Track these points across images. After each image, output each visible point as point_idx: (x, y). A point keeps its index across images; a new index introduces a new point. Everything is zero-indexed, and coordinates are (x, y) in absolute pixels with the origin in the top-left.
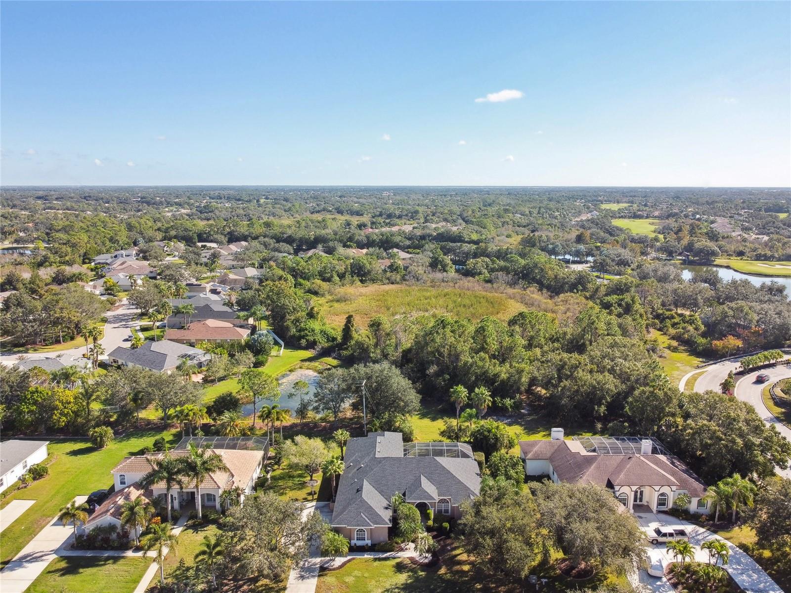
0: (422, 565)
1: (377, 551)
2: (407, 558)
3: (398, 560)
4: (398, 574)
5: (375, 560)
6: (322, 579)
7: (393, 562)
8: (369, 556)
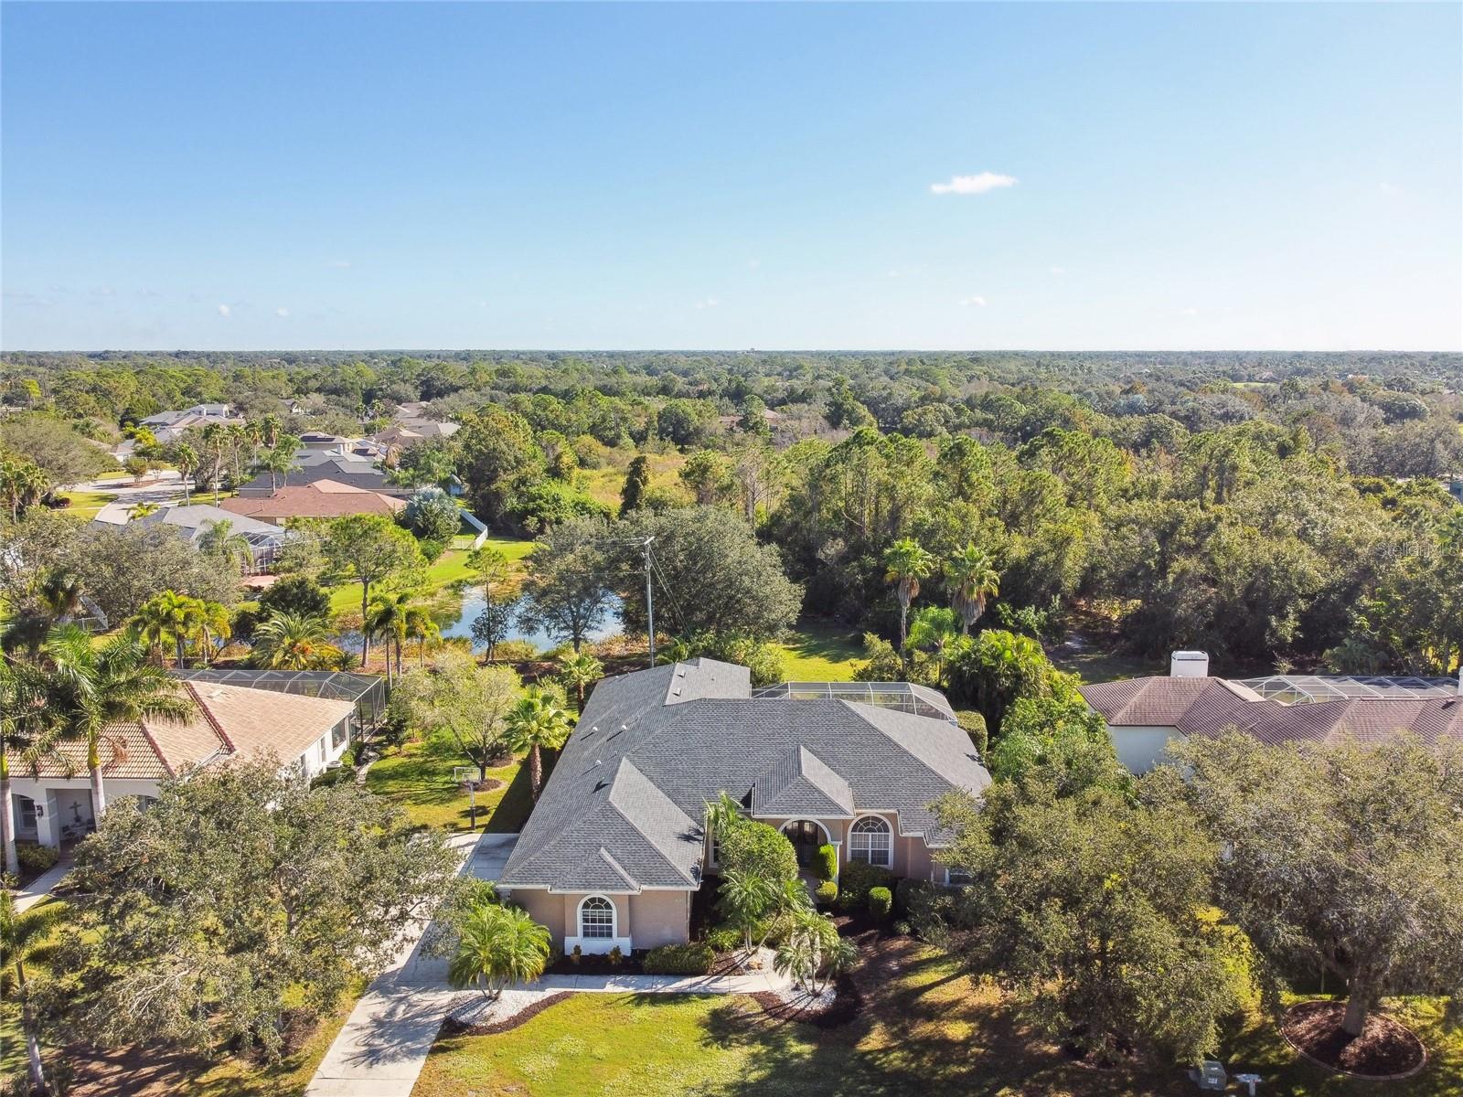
0: (800, 1021)
1: (649, 974)
2: (752, 995)
3: (718, 1003)
4: (714, 1049)
5: (640, 999)
6: (442, 1061)
7: (701, 1009)
8: (621, 989)
